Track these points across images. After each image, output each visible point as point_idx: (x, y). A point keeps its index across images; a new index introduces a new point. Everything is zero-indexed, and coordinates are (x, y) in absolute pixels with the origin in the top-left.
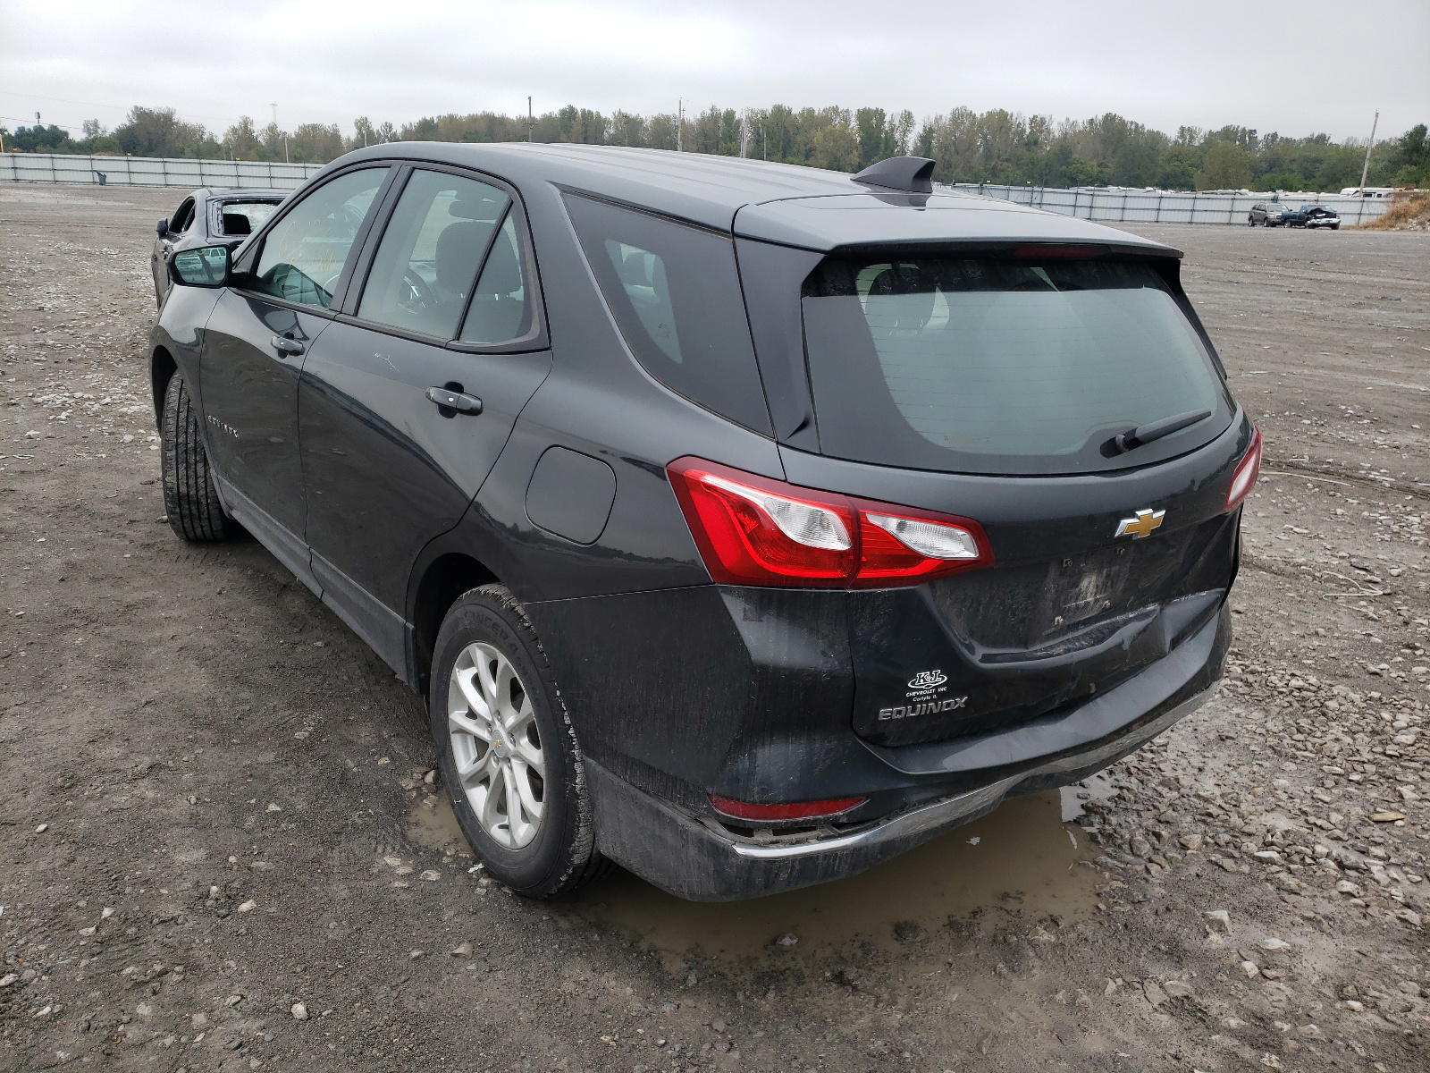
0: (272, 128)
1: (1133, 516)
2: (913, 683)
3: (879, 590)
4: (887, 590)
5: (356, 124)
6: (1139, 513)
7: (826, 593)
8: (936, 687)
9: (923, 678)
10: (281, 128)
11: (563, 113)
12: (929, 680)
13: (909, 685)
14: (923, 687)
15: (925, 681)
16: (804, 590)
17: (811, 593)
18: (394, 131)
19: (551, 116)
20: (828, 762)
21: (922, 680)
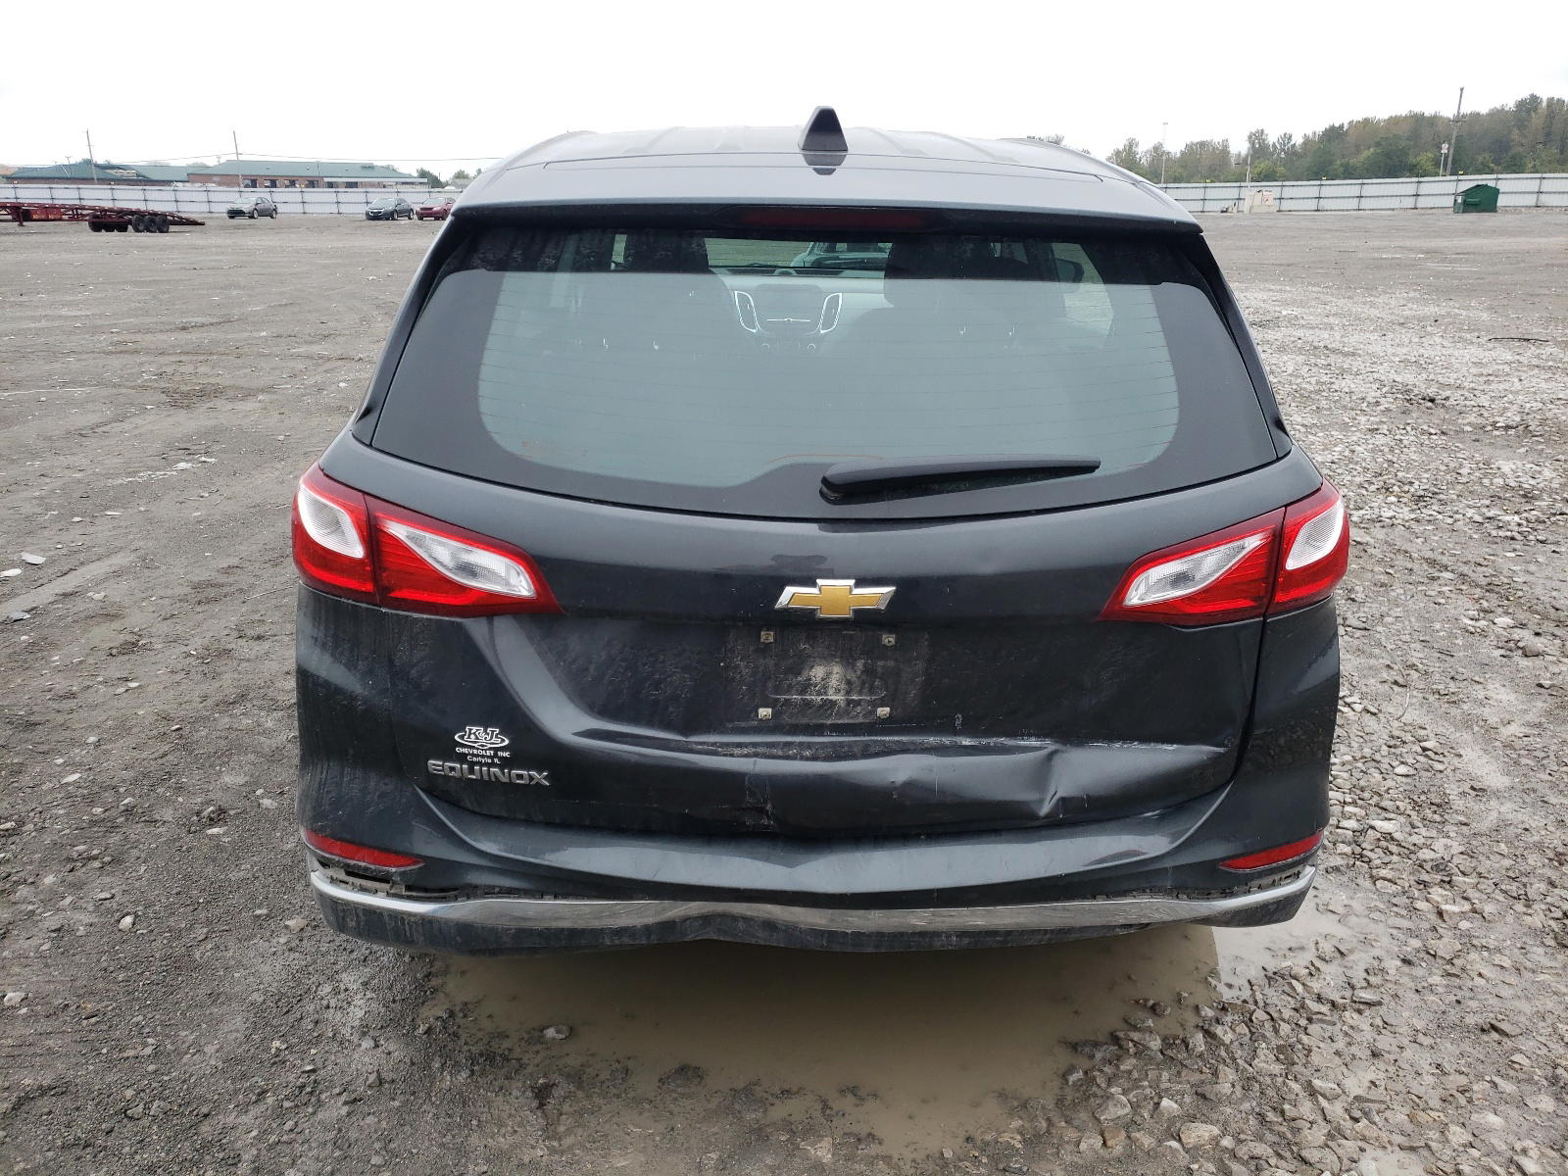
0: (1157, 148)
1: (814, 584)
2: (462, 737)
3: (416, 615)
4: (425, 616)
5: (1250, 137)
6: (820, 582)
7: (360, 607)
8: (496, 750)
9: (474, 733)
10: (1167, 147)
11: (1521, 104)
12: (483, 740)
13: (456, 737)
14: (476, 745)
15: (477, 738)
16: (343, 600)
17: (348, 604)
18: (1292, 143)
19: (1503, 109)
20: (381, 807)
21: (473, 736)
